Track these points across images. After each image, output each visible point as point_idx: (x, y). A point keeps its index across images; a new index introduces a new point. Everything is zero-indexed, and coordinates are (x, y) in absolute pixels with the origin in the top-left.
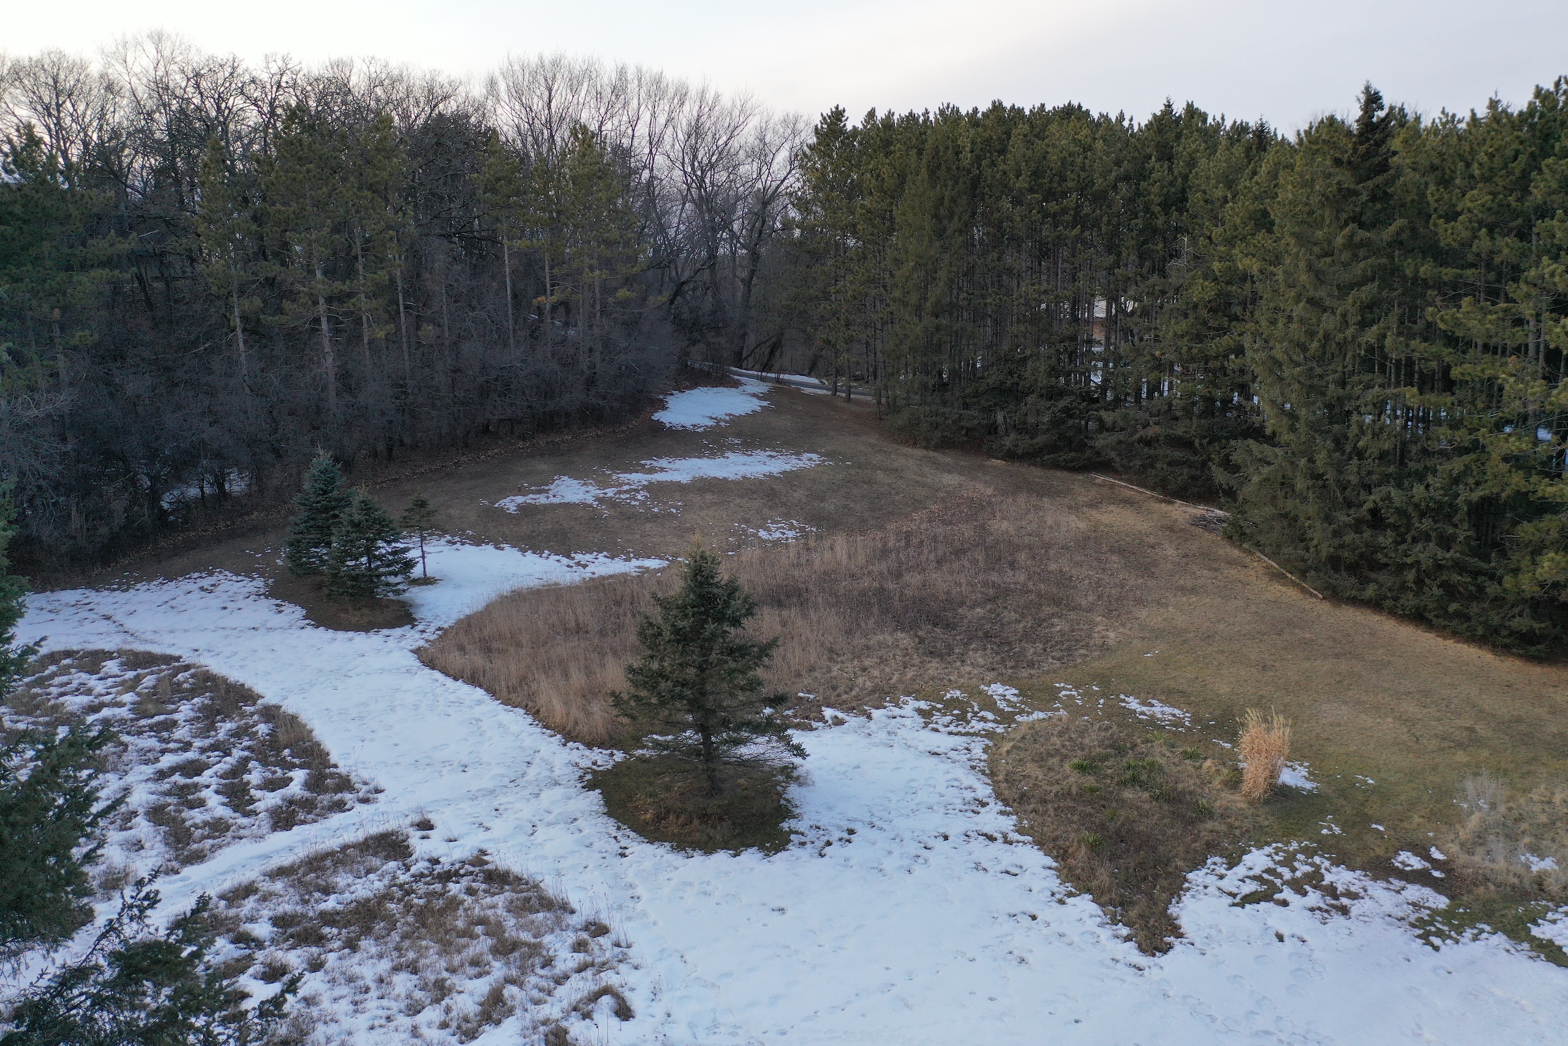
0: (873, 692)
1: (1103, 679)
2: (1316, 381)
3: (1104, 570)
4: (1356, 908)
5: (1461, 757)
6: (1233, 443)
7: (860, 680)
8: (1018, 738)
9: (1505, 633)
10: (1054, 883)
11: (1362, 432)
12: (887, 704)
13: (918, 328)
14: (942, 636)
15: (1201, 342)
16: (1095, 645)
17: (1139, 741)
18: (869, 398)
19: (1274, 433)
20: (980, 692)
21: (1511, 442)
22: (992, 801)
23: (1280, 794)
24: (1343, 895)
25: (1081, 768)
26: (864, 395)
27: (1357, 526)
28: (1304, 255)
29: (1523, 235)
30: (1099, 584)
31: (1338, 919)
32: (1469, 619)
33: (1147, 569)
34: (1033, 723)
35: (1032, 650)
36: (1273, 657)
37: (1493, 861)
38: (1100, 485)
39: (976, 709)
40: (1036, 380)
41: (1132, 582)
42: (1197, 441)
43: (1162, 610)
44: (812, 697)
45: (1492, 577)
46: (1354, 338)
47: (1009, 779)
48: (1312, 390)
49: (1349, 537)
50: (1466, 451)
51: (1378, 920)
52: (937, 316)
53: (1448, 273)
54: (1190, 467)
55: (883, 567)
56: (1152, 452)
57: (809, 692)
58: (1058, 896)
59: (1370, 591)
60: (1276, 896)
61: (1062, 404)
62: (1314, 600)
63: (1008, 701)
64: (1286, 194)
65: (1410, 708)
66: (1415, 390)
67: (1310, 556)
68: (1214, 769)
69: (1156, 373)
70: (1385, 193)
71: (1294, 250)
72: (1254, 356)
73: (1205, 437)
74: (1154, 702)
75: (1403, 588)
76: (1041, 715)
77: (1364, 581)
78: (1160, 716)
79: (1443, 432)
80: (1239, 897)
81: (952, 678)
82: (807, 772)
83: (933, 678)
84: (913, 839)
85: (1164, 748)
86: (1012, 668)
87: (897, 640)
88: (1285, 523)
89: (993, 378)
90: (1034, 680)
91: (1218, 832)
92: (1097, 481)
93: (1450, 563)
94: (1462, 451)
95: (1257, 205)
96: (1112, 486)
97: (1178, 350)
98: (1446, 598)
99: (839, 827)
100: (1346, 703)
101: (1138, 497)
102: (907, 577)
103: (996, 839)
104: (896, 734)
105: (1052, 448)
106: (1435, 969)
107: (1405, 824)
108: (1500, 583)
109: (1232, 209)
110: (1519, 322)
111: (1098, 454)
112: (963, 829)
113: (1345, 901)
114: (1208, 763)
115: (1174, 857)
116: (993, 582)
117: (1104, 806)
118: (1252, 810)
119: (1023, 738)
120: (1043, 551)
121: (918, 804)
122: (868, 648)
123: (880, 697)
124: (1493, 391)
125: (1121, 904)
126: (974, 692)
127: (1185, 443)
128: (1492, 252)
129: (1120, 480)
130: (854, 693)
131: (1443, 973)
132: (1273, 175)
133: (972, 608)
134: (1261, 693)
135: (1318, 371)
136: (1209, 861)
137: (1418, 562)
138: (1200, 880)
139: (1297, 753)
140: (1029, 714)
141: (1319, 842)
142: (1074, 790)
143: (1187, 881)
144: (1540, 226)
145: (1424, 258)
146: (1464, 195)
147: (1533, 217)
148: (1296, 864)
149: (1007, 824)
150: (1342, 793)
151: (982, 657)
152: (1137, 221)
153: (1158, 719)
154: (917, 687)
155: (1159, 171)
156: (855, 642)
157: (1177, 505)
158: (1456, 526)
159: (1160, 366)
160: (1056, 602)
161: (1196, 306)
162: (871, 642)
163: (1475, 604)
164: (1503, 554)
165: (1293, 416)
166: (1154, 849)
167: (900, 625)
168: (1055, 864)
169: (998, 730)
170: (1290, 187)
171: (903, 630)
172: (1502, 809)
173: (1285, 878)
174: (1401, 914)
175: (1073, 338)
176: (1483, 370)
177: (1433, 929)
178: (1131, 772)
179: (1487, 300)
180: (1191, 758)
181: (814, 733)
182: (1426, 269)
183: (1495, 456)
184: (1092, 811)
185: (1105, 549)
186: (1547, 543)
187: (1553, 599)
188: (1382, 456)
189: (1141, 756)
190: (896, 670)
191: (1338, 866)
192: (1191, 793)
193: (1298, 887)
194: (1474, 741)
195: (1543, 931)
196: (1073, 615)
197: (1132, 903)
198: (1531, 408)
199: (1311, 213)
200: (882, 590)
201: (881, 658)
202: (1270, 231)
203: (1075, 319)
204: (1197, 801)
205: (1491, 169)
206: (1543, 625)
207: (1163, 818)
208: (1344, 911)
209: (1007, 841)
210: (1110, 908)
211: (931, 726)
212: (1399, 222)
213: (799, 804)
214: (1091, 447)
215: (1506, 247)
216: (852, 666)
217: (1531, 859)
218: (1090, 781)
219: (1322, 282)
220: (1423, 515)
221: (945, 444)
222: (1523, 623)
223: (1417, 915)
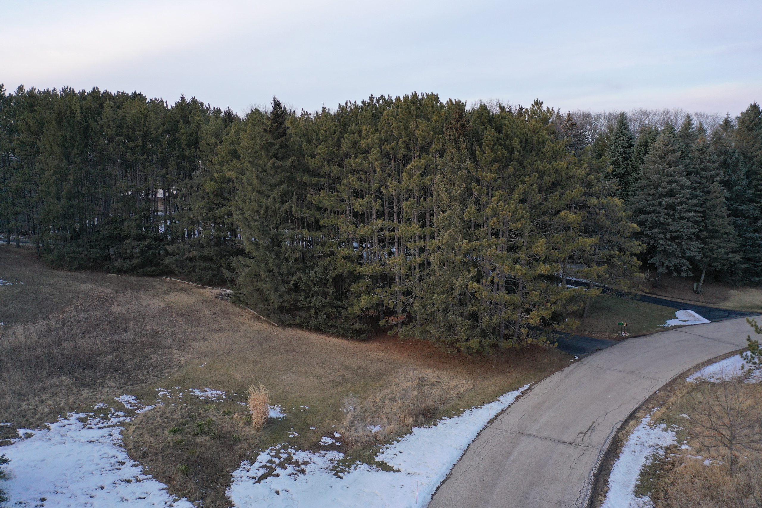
0: (50, 413)
1: (180, 382)
2: (265, 228)
3: (175, 326)
4: (308, 468)
5: (341, 389)
6: (231, 257)
7: (41, 409)
8: (138, 422)
9: (351, 331)
10: (166, 497)
11: (287, 250)
12: (59, 419)
13: (59, 206)
14: (89, 374)
15: (212, 210)
16: (174, 365)
17: (201, 411)
18: (32, 245)
19: (249, 252)
20: (115, 402)
21: (345, 251)
22: (127, 461)
23: (270, 423)
24: (302, 464)
25: (174, 432)
26: (28, 244)
27: (289, 292)
28: (255, 171)
29: (340, 165)
30: (173, 333)
31: (301, 476)
32: (337, 327)
33: (197, 323)
34: (146, 413)
35: (141, 374)
36: (260, 357)
37: (358, 432)
38: (168, 283)
39: (113, 411)
40: (130, 231)
41: (189, 330)
42: (214, 258)
43: (206, 342)
44: (9, 424)
45: (343, 308)
46: (279, 208)
47: (136, 446)
48: (264, 232)
49: (286, 297)
50: (329, 255)
51: (317, 472)
52: (70, 200)
53: (314, 180)
54: (212, 270)
55: (49, 340)
56: (193, 264)
57: (7, 422)
58: (168, 503)
59: (297, 320)
60: (274, 473)
61: (145, 243)
62: (274, 327)
63: (131, 403)
64: (245, 143)
65: (318, 371)
66: (306, 230)
67: (271, 308)
68: (239, 417)
69: (192, 226)
70: (286, 145)
71: (251, 169)
72: (237, 217)
73: (218, 256)
74: (207, 389)
75: (310, 317)
76: (150, 408)
77: (294, 316)
78: (210, 396)
79: (319, 247)
80: (257, 478)
81: (97, 397)
82: (10, 471)
83: (86, 399)
84: (83, 494)
85: (214, 412)
86: (131, 385)
87: (62, 381)
88: (258, 293)
89: (106, 230)
90: (144, 389)
91: (244, 448)
92: (167, 281)
93: (327, 304)
94: (327, 256)
95: (232, 147)
96: (175, 283)
97: (201, 214)
98: (327, 319)
99: (34, 499)
100: (293, 373)
101: (189, 287)
102: (65, 344)
103: (131, 481)
104: (66, 435)
105: (142, 266)
106: (342, 487)
107: (323, 424)
108: (347, 310)
109: (221, 148)
110: (342, 200)
111: (166, 267)
112: (112, 481)
113: (303, 467)
114: (236, 415)
115: (225, 466)
116: (116, 340)
117: (187, 449)
118: (259, 434)
119: (141, 422)
120: (142, 320)
121: (83, 473)
122: (44, 389)
123: (54, 416)
124: (336, 229)
125: (202, 498)
126: (111, 402)
127: (209, 259)
128: (330, 172)
129: (179, 279)
130: (37, 417)
131: (345, 488)
132: (237, 134)
133: (105, 356)
134: (256, 375)
135: (266, 223)
136: (242, 464)
137: (315, 305)
138: (238, 475)
139: (274, 402)
140: (143, 408)
141: (289, 442)
142: (171, 444)
143: (232, 477)
144: (346, 161)
145: (304, 173)
146: (317, 147)
147: (343, 157)
148: (280, 455)
149: (137, 471)
150: (296, 416)
151: (114, 382)
152: (176, 152)
153: (210, 398)
154: (76, 406)
155: (183, 128)
156: (35, 387)
157: (207, 289)
158: (328, 288)
159: (192, 222)
160: (152, 346)
161: (208, 193)
162: (46, 385)
163: (338, 320)
164: (347, 298)
165: (257, 245)
166: (215, 464)
167: (62, 371)
168: (165, 486)
169: (127, 421)
170: (246, 140)
171: (65, 375)
172: (359, 408)
173: (276, 463)
174: (326, 466)
175: (148, 210)
176: (332, 221)
177: (339, 469)
178: (199, 428)
179: (330, 191)
180: (227, 414)
181: (13, 446)
182: (306, 178)
183: (340, 256)
184: (182, 453)
185: (174, 315)
186: (362, 292)
187: (366, 315)
188: (296, 260)
189: (204, 418)
190: (63, 398)
191: (298, 451)
192: (229, 432)
193: (282, 466)
194: (345, 380)
195: (379, 458)
196: (161, 352)
197: (207, 496)
198: (350, 236)
199: (256, 152)
200: (50, 353)
201: (53, 393)
202: (239, 159)
203: (148, 200)
204: (233, 435)
205: (326, 137)
206: (364, 326)
207: (217, 448)
208: (303, 471)
209: (138, 481)
210: (197, 502)
211: (87, 426)
212: (293, 158)
213: (6, 491)
214: (163, 264)
215: (335, 170)
216: (34, 402)
217: (372, 427)
218: (179, 437)
219: (264, 183)
220: (315, 285)
221: (81, 268)
222: (357, 326)
223: (332, 465)
